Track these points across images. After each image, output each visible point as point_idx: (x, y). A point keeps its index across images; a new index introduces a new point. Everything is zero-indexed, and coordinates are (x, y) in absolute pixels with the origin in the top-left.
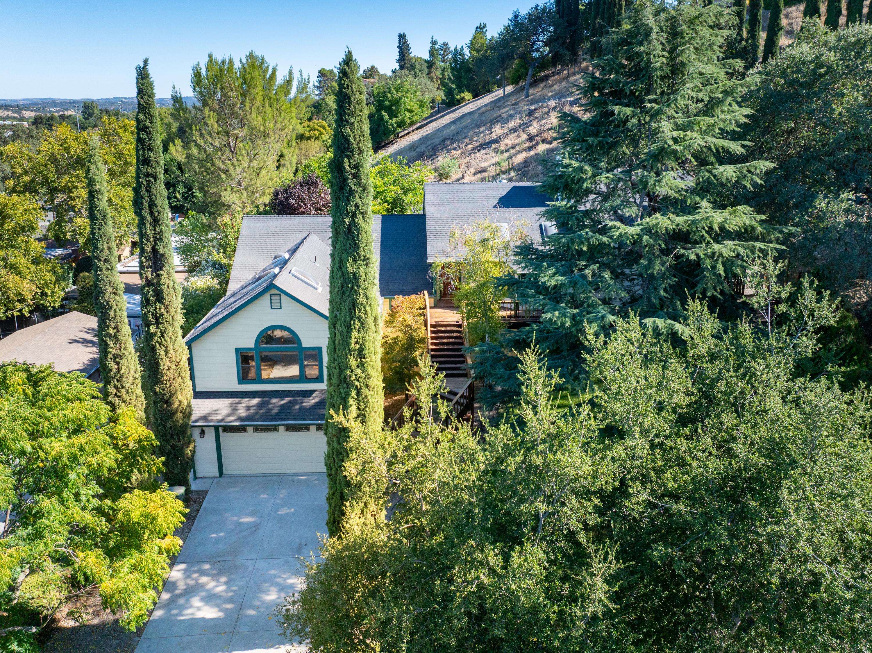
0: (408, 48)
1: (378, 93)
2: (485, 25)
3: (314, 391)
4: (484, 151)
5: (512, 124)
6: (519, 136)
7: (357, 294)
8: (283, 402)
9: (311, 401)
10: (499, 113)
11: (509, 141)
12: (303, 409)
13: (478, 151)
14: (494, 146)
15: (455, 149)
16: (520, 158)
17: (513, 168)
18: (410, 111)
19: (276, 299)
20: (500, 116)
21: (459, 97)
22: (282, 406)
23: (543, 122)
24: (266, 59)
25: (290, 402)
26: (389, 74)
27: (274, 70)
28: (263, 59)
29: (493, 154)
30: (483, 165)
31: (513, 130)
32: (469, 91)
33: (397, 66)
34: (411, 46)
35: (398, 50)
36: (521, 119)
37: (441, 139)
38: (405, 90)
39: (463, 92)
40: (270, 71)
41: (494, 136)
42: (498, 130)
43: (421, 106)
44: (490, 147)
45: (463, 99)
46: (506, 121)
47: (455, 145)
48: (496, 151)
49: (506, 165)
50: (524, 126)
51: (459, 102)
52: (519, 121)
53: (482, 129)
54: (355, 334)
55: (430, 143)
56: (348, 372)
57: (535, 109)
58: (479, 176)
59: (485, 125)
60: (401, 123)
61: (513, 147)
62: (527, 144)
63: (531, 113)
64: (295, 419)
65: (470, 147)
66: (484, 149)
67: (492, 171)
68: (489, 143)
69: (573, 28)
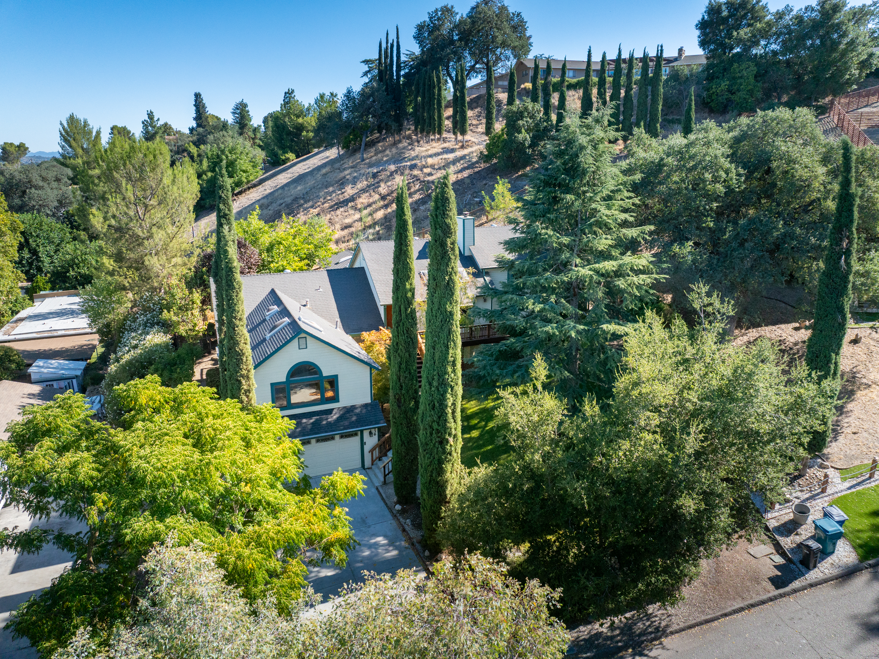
0: (204, 106)
1: (212, 155)
2: (293, 91)
3: (333, 409)
4: (342, 209)
5: (360, 185)
6: (370, 196)
7: (452, 324)
8: (312, 421)
9: (334, 417)
10: (342, 175)
11: (363, 200)
12: (329, 424)
13: (338, 208)
14: (350, 204)
15: (312, 207)
16: (380, 215)
17: (375, 224)
18: (244, 171)
19: (302, 341)
20: (345, 177)
21: (283, 158)
22: (312, 423)
23: (389, 183)
24: (89, 122)
25: (317, 420)
26: (187, 132)
27: (98, 133)
28: (85, 122)
29: (351, 212)
30: (348, 221)
31: (364, 191)
32: (291, 152)
33: (194, 124)
34: (206, 105)
35: (194, 108)
36: (367, 180)
37: (292, 198)
38: (239, 152)
39: (287, 153)
40: (94, 134)
41: (347, 196)
42: (349, 191)
43: (254, 167)
44: (347, 205)
45: (288, 159)
46: (354, 182)
47: (310, 203)
48: (355, 208)
49: (369, 221)
50: (374, 187)
51: (284, 162)
52: (365, 183)
53: (331, 189)
54: (451, 351)
55: (282, 201)
56: (447, 377)
57: (377, 172)
58: (346, 231)
59: (332, 186)
60: (238, 182)
61: (370, 205)
62: (382, 203)
63: (375, 176)
64: (326, 432)
65: (326, 205)
66: (342, 207)
67: (359, 226)
68: (344, 201)
69: (398, 104)
